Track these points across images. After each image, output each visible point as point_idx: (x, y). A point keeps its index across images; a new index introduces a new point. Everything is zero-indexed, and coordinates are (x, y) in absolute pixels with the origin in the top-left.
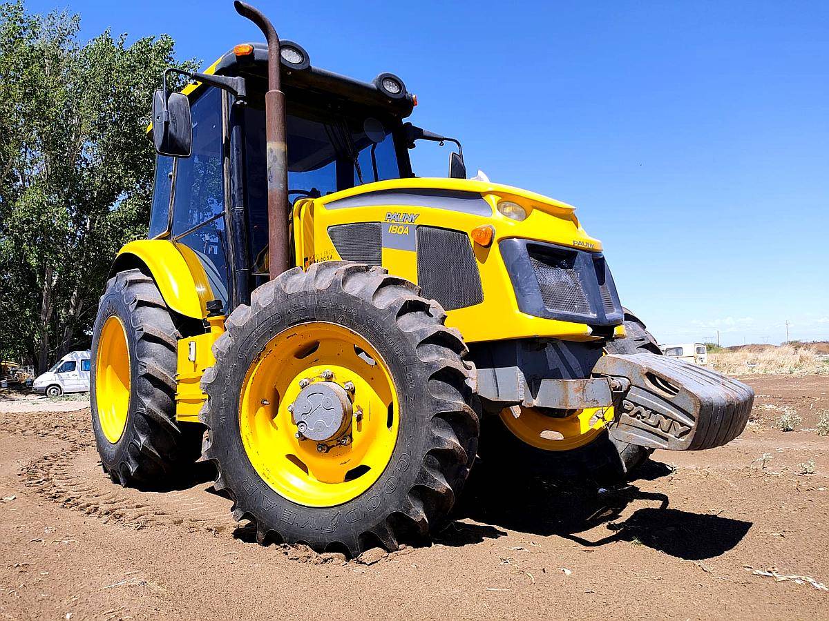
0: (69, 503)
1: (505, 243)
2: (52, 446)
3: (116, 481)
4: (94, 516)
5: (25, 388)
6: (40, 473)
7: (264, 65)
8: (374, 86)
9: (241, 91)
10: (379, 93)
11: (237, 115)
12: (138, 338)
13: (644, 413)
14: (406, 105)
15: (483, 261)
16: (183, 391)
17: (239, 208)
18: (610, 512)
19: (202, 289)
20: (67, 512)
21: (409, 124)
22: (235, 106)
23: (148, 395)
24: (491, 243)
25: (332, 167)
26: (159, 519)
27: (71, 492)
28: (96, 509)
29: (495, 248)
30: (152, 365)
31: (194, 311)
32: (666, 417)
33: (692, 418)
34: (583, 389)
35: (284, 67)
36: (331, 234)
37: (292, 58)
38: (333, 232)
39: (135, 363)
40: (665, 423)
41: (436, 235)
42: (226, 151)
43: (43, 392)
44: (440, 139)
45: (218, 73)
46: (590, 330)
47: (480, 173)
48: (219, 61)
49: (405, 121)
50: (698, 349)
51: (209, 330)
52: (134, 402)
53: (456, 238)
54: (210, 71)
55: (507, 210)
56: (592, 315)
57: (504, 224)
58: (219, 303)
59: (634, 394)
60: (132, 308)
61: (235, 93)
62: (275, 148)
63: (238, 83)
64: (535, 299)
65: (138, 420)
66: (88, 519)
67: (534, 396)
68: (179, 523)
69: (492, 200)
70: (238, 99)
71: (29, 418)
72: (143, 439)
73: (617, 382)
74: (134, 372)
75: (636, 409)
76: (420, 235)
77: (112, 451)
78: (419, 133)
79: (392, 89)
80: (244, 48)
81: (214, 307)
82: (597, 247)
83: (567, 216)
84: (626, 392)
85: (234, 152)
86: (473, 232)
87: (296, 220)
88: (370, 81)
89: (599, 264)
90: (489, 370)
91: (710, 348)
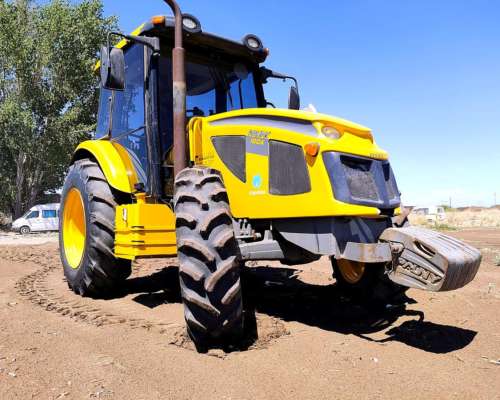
0: (50, 307)
1: (326, 154)
2: (31, 268)
3: (77, 293)
4: (67, 317)
5: (7, 228)
6: (28, 287)
7: (172, 30)
8: (241, 43)
9: (157, 47)
10: (245, 48)
11: (154, 62)
12: (90, 200)
13: (412, 266)
14: (262, 55)
15: (312, 166)
16: (119, 239)
17: (155, 123)
18: (386, 323)
19: (130, 173)
20: (50, 313)
21: (263, 68)
22: (152, 56)
23: (97, 235)
24: (317, 154)
25: (212, 94)
26: (110, 319)
27: (50, 300)
28: (68, 312)
29: (320, 157)
30: (100, 217)
31: (126, 188)
32: (426, 270)
33: (442, 271)
34: (373, 250)
35: (184, 31)
36: (213, 141)
37: (189, 25)
38: (214, 140)
39: (88, 216)
40: (425, 274)
41: (281, 146)
42: (147, 87)
43: (19, 231)
44: (284, 78)
45: (141, 34)
46: (379, 212)
47: (311, 106)
48: (142, 27)
49: (261, 65)
50: (439, 210)
51: (135, 202)
52: (88, 240)
53: (295, 149)
54: (135, 33)
55: (328, 132)
56: (380, 202)
57: (326, 142)
58: (142, 184)
59: (406, 254)
60: (85, 182)
61: (153, 48)
62: (178, 85)
63: (155, 41)
64: (344, 191)
65: (92, 251)
66: (63, 318)
67: (342, 252)
68: (123, 321)
69: (318, 126)
70: (155, 52)
71: (14, 248)
72: (94, 263)
73: (395, 246)
74: (88, 221)
75: (407, 264)
76: (271, 147)
77: (74, 274)
78: (270, 74)
79: (253, 44)
80: (159, 18)
81: (139, 187)
82: (385, 157)
83: (367, 136)
84: (401, 253)
85: (151, 86)
86: (306, 146)
87: (190, 132)
88: (239, 40)
89: (386, 168)
90: (314, 235)
91: (445, 208)
